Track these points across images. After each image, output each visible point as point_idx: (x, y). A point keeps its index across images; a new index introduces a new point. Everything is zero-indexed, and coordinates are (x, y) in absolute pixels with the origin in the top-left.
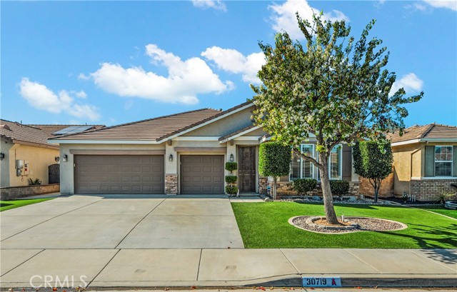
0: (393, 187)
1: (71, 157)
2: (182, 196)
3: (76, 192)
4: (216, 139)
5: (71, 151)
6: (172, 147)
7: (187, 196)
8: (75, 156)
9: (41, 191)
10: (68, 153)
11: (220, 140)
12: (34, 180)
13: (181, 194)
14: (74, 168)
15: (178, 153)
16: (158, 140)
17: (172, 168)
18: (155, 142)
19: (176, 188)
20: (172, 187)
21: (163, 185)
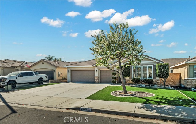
0: (180, 82)
1: (70, 71)
3: (71, 82)
6: (97, 68)
8: (71, 71)
9: (64, 81)
10: (69, 70)
12: (64, 78)
15: (99, 69)
16: (92, 65)
17: (97, 74)
18: (92, 66)
20: (97, 80)
21: (95, 79)
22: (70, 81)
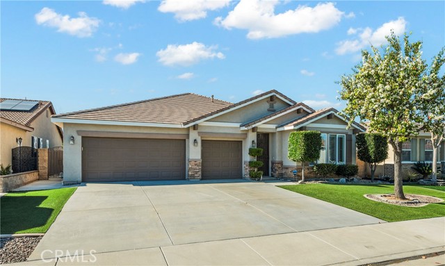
1: (79, 139)
2: (205, 181)
3: (83, 180)
4: (238, 125)
5: (78, 132)
6: (196, 132)
7: (208, 181)
8: (83, 138)
10: (75, 135)
11: (241, 126)
13: (202, 179)
14: (82, 152)
15: (201, 137)
16: (185, 124)
17: (194, 153)
18: (182, 126)
19: (200, 173)
20: (196, 173)
22: (80, 179)
